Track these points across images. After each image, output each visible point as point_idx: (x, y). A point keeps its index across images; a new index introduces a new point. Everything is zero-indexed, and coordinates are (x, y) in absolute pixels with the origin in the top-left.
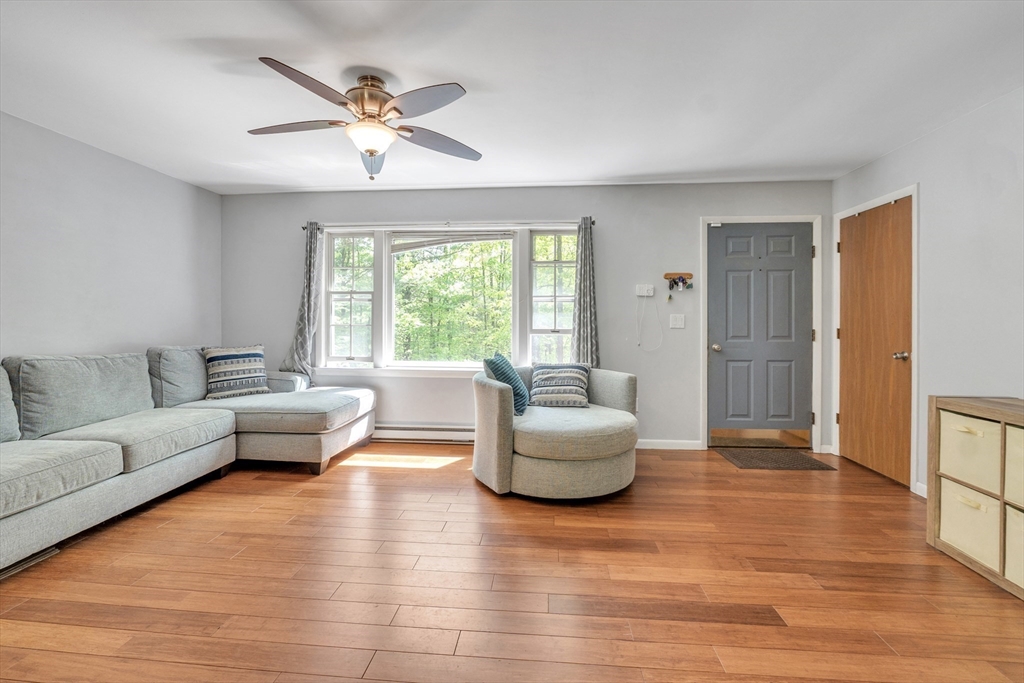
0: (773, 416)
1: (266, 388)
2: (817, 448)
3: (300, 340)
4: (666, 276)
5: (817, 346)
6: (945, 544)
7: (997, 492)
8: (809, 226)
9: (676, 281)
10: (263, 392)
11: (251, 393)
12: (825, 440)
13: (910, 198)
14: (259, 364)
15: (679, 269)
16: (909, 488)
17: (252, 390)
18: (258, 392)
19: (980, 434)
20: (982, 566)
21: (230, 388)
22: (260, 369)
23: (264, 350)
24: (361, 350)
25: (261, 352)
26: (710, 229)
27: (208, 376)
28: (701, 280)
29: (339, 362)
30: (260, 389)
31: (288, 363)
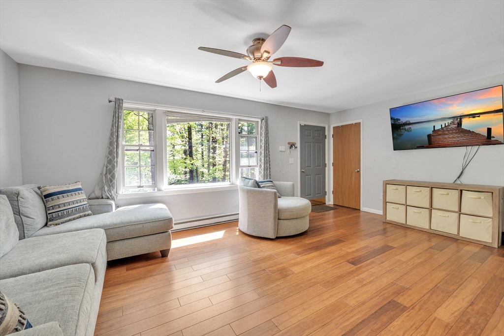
0: (317, 194)
1: (90, 212)
2: (327, 203)
3: (109, 176)
4: (289, 143)
5: (327, 168)
6: (388, 220)
7: (404, 203)
8: (324, 128)
9: (292, 145)
10: (88, 215)
11: (81, 217)
12: (329, 201)
13: (360, 123)
14: (83, 196)
15: (292, 141)
16: (360, 210)
17: (81, 214)
18: (85, 216)
19: (399, 189)
20: (400, 223)
21: (68, 215)
22: (83, 199)
23: (81, 185)
24: (147, 181)
25: (80, 187)
26: (301, 126)
27: (46, 209)
28: (298, 145)
29: (134, 190)
30: (87, 213)
31: (97, 193)
